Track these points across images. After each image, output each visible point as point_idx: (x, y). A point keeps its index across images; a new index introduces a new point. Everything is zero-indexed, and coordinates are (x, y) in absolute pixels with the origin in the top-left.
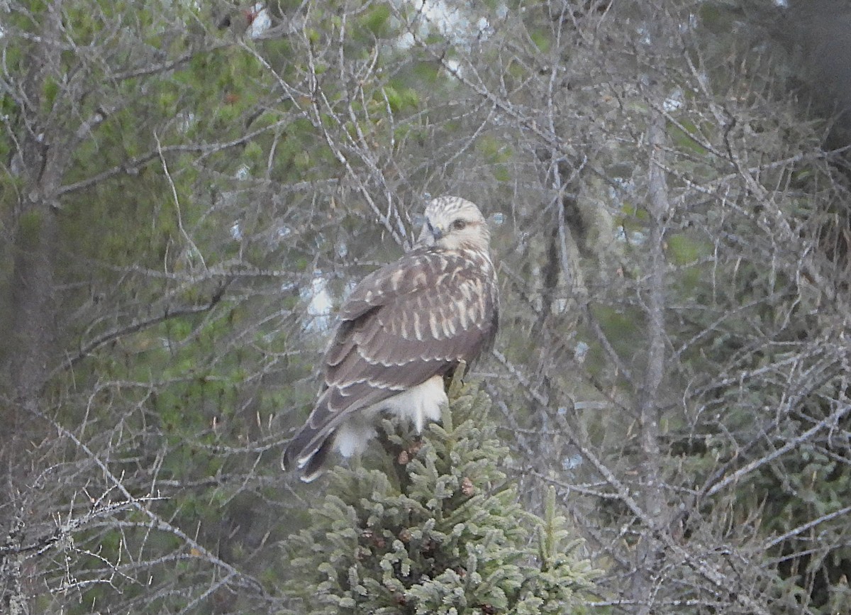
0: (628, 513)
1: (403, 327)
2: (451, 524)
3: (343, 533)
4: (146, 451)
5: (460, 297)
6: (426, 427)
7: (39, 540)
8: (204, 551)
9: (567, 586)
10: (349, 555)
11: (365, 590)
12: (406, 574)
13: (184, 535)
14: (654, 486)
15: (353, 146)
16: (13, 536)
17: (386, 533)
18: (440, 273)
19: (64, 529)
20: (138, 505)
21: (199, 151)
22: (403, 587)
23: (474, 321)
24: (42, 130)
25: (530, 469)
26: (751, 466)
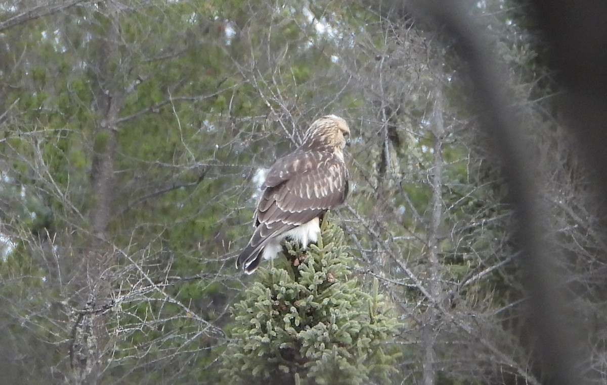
0: (421, 295)
1: (301, 191)
2: (322, 298)
3: (264, 302)
4: (163, 261)
5: (329, 175)
6: (308, 246)
7: (103, 307)
8: (194, 315)
9: (384, 332)
10: (267, 315)
11: (275, 334)
12: (297, 325)
13: (183, 306)
14: (436, 280)
15: (274, 98)
16: (89, 304)
17: (287, 303)
18: (319, 162)
19: (117, 301)
20: (158, 289)
21: (193, 100)
22: (295, 332)
23: (336, 187)
24: (108, 89)
25: (369, 271)
26: (487, 270)
